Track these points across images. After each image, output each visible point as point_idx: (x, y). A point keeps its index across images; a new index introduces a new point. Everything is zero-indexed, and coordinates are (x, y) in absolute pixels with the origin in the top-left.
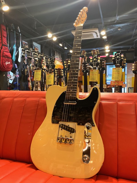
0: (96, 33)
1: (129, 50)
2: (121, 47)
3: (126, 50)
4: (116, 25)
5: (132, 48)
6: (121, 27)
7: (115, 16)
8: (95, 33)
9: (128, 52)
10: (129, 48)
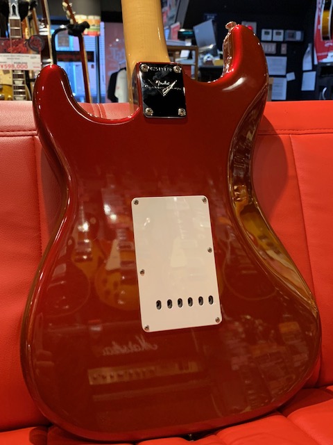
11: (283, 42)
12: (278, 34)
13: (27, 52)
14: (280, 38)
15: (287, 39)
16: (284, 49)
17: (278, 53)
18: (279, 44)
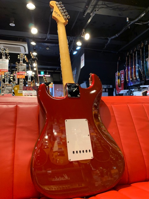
0: (25, 48)
1: (55, 71)
2: (49, 67)
3: (53, 71)
4: (45, 44)
5: (58, 69)
6: (50, 46)
7: (47, 34)
8: (23, 48)
9: (54, 73)
10: (56, 69)
11: (107, 88)
12: (105, 86)
13: (32, 90)
14: (106, 87)
15: (108, 87)
16: (107, 90)
17: (105, 91)
18: (105, 89)
